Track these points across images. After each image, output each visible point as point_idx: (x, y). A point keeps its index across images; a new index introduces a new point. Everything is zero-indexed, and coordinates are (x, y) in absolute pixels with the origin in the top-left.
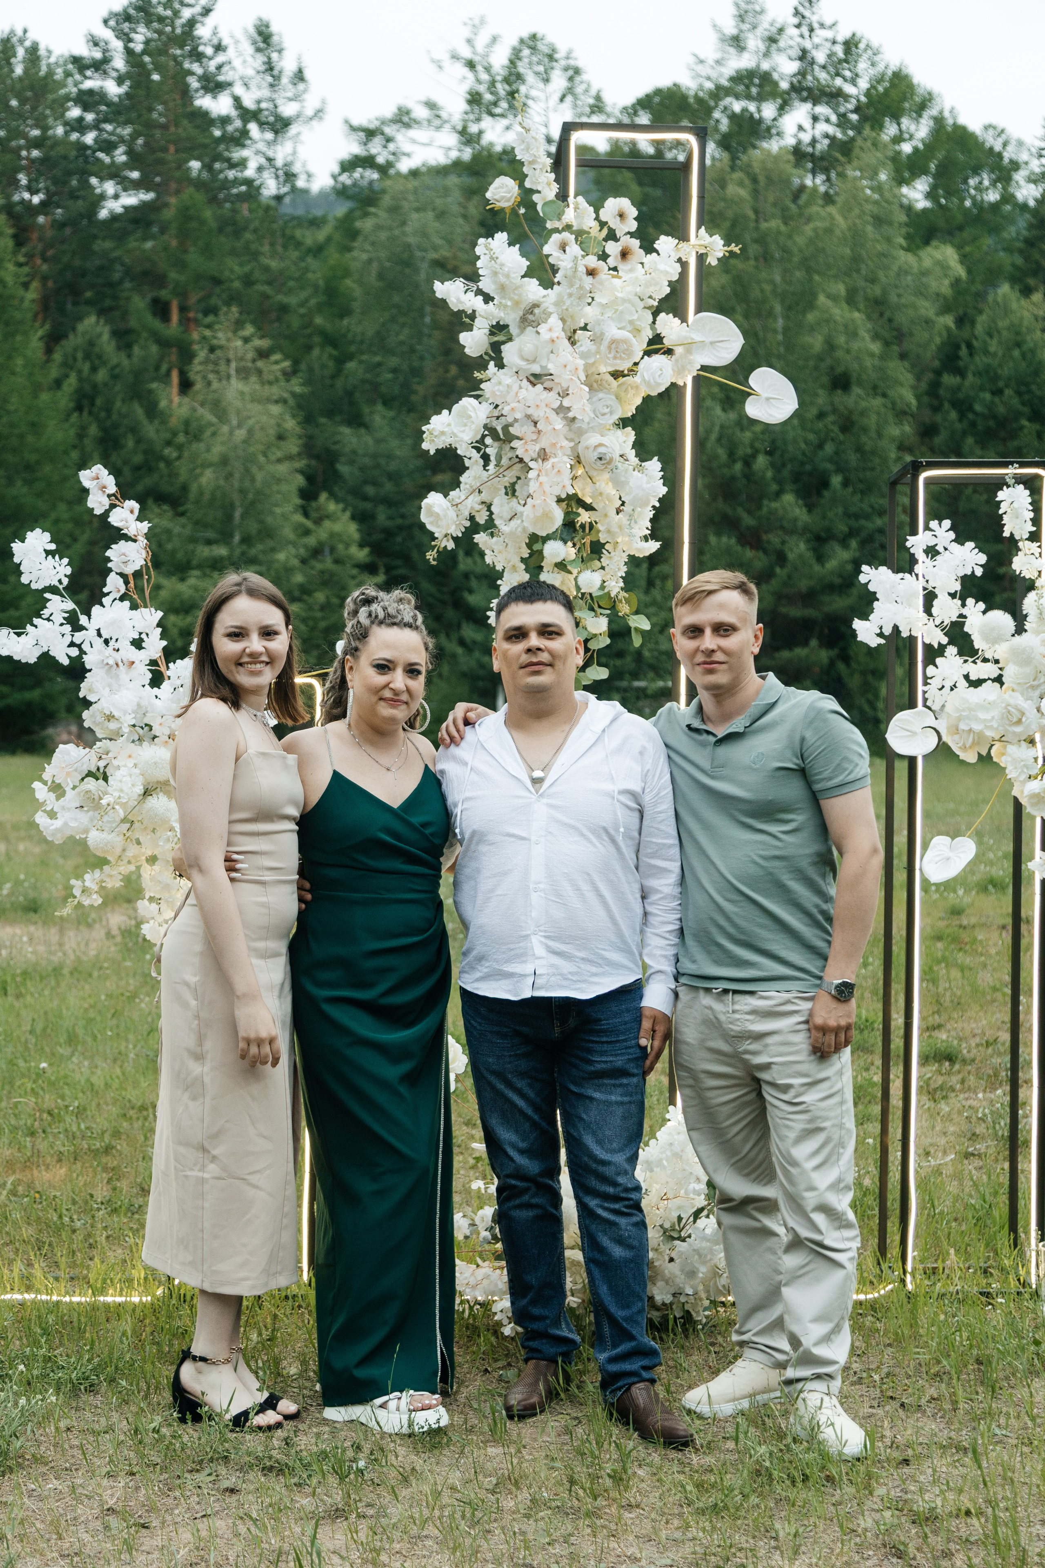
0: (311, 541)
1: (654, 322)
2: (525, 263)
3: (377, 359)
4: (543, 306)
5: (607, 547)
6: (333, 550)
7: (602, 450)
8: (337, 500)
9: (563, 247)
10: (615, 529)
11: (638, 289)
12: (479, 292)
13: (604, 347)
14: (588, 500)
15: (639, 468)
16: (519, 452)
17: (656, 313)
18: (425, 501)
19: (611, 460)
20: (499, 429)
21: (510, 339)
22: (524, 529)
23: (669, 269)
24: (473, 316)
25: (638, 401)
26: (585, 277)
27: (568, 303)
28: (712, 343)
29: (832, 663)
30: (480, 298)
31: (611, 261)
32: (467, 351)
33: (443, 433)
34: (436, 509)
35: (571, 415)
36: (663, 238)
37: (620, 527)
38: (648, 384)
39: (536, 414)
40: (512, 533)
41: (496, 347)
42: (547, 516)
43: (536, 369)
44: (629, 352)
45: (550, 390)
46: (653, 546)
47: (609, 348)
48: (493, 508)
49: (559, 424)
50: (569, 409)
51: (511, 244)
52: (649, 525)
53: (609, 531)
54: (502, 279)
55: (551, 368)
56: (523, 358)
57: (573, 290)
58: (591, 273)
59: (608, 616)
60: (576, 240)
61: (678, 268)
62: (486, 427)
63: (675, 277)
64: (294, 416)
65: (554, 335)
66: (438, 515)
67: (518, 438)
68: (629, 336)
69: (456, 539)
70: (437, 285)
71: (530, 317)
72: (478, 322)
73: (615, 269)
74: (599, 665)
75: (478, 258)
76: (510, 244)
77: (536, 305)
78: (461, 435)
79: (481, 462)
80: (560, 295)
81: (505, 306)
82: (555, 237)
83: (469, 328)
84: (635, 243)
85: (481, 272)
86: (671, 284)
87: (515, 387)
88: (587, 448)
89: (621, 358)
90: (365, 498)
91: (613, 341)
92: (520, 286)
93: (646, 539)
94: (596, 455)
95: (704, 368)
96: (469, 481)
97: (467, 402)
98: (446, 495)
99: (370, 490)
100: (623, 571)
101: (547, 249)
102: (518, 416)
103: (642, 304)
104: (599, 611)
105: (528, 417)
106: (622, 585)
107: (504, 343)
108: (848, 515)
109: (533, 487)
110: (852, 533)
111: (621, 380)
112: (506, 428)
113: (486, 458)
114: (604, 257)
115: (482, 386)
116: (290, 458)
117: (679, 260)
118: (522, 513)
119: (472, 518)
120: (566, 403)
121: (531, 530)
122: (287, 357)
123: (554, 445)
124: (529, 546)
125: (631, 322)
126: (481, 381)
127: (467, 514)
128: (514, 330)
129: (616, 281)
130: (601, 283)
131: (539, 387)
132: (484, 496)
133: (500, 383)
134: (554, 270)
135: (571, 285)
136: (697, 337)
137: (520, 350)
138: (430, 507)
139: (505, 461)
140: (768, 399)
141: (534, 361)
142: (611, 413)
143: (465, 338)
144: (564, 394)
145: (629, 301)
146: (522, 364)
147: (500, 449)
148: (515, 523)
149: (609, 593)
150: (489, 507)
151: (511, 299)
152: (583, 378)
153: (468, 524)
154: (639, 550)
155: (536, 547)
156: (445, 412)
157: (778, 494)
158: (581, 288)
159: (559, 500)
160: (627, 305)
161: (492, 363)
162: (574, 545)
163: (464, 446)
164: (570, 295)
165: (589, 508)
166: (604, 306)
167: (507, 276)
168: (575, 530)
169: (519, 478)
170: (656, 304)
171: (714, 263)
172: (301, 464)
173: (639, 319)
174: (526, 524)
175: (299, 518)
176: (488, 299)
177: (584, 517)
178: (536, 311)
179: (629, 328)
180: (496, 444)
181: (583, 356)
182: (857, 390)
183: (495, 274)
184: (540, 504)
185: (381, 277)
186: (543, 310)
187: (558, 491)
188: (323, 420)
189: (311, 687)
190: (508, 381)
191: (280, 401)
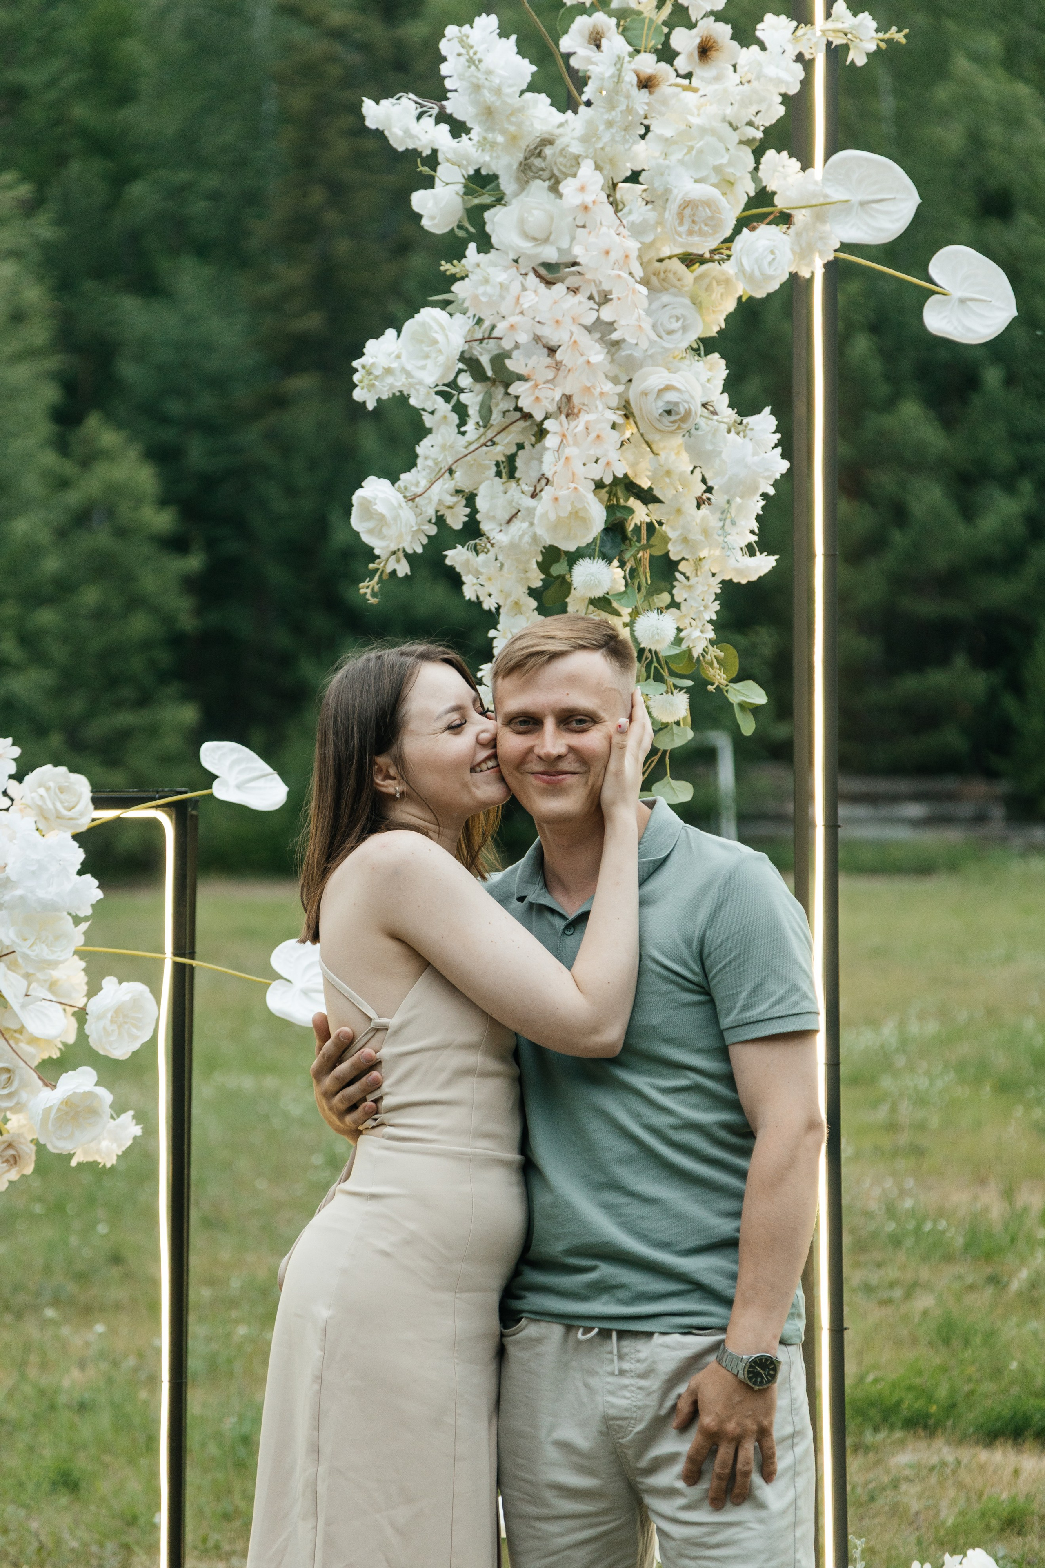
0: (73, 498)
1: (756, 169)
2: (527, 69)
3: (183, 176)
4: (560, 143)
5: (682, 567)
6: (111, 513)
7: (671, 396)
8: (120, 425)
9: (596, 40)
10: (696, 535)
11: (729, 111)
12: (443, 117)
13: (670, 215)
14: (645, 484)
15: (738, 428)
16: (525, 403)
17: (758, 153)
18: (359, 493)
19: (688, 413)
20: (485, 360)
21: (500, 200)
22: (535, 538)
23: (784, 75)
24: (433, 160)
25: (730, 306)
26: (635, 91)
27: (606, 137)
28: (862, 204)
29: (993, 696)
30: (445, 128)
31: (681, 63)
32: (426, 223)
33: (388, 371)
34: (380, 508)
35: (615, 336)
36: (769, 18)
37: (706, 532)
38: (750, 278)
39: (553, 336)
40: (513, 547)
41: (476, 215)
42: (578, 516)
43: (550, 254)
44: (714, 222)
45: (575, 291)
46: (765, 564)
47: (681, 216)
48: (480, 503)
49: (597, 355)
50: (611, 326)
51: (504, 33)
52: (755, 526)
53: (685, 540)
54: (488, 96)
55: (578, 252)
56: (526, 236)
57: (616, 115)
58: (646, 84)
59: (688, 690)
60: (618, 25)
61: (798, 71)
62: (462, 359)
63: (794, 89)
64: (40, 279)
65: (589, 199)
66: (382, 518)
67: (521, 378)
68: (715, 193)
69: (411, 558)
70: (369, 107)
71: (537, 162)
72: (443, 172)
73: (689, 76)
74: (675, 777)
75: (444, 59)
76: (500, 35)
77: (547, 142)
78: (419, 374)
79: (455, 419)
80: (590, 123)
81: (493, 145)
82: (581, 23)
83: (429, 183)
84: (724, 31)
85: (448, 84)
86: (786, 99)
87: (515, 287)
88: (645, 394)
89: (701, 233)
90: (164, 420)
91: (687, 204)
92: (521, 110)
93: (750, 550)
94: (661, 406)
95: (845, 247)
96: (434, 452)
97: (429, 316)
98: (394, 480)
99: (175, 407)
100: (712, 610)
101: (566, 44)
102: (523, 338)
103: (735, 137)
104: (671, 681)
105: (537, 339)
106: (712, 635)
107: (488, 207)
108: (1016, 436)
109: (549, 465)
110: (1023, 467)
111: (699, 269)
112: (499, 360)
113: (461, 411)
114: (667, 54)
115: (456, 287)
116: (30, 353)
117: (800, 58)
118: (531, 511)
119: (440, 520)
120: (607, 314)
121: (549, 542)
122: (26, 177)
123: (587, 390)
124: (544, 567)
125: (717, 169)
126: (454, 279)
127: (431, 512)
128: (507, 184)
129: (689, 96)
130: (664, 102)
131: (559, 289)
132: (461, 479)
133: (486, 281)
134: (581, 81)
135: (611, 105)
136: (837, 194)
137: (522, 222)
138: (367, 505)
139: (496, 418)
140: (962, 301)
141: (546, 240)
142: (684, 329)
143: (420, 200)
144: (605, 299)
145: (713, 132)
146: (526, 246)
147: (489, 396)
148: (518, 527)
149: (689, 651)
150: (470, 499)
151: (503, 132)
152: (639, 273)
153: (433, 530)
154: (739, 571)
155: (557, 569)
156: (390, 333)
157: (890, 404)
158: (629, 110)
159: (599, 485)
160: (709, 138)
161: (472, 246)
162: (622, 565)
163: (423, 391)
164: (610, 124)
165: (648, 497)
166: (667, 141)
167: (498, 92)
168: (624, 538)
169: (520, 446)
170: (759, 135)
171: (861, 61)
172: (52, 363)
173: (730, 163)
174: (540, 531)
175: (49, 459)
176: (458, 129)
177: (641, 514)
178: (548, 151)
179: (714, 179)
180: (479, 387)
181: (637, 231)
182: (1025, 219)
183: (477, 88)
184: (562, 493)
185: (189, 32)
186: (563, 152)
187: (596, 472)
188: (89, 286)
189: (154, 825)
190: (501, 276)
191: (15, 254)
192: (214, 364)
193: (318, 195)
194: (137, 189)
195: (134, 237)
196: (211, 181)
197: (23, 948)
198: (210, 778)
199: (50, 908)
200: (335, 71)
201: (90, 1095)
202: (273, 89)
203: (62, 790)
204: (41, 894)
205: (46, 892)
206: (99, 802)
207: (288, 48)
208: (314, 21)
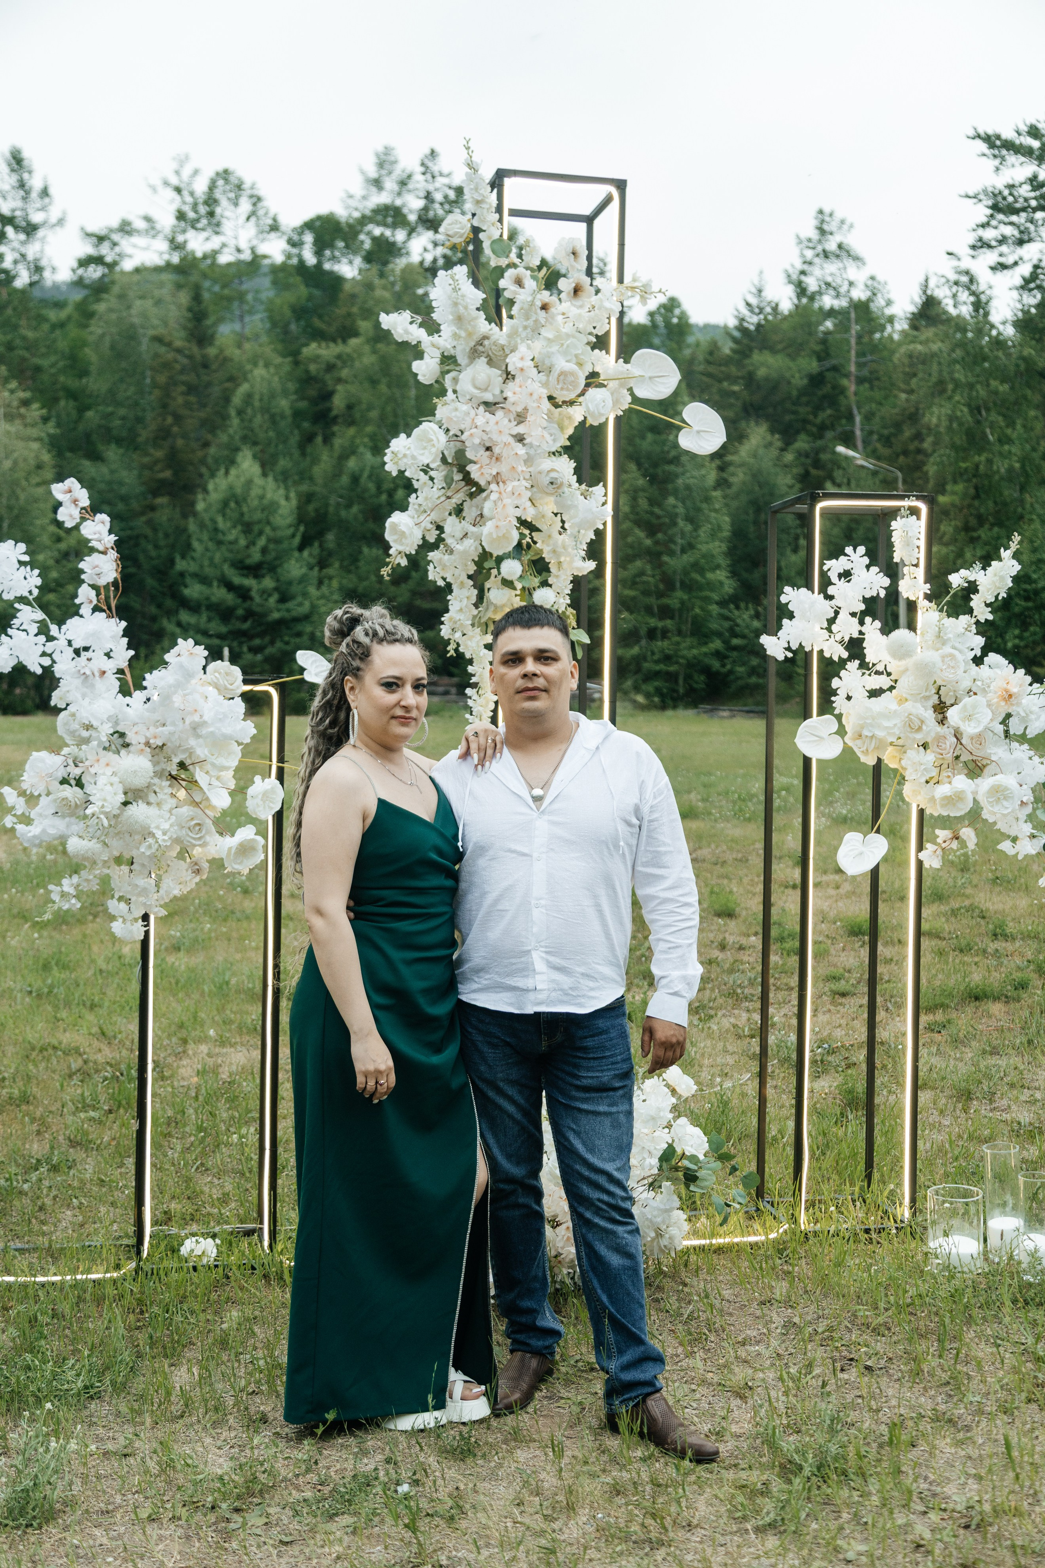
1: (592, 357)
2: (480, 296)
4: (493, 340)
5: (551, 565)
7: (553, 475)
9: (519, 283)
10: (560, 549)
11: (581, 326)
12: (424, 324)
13: (553, 378)
14: (535, 523)
15: (582, 494)
16: (474, 476)
17: (593, 350)
18: (390, 519)
19: (561, 485)
21: (457, 369)
22: (476, 547)
23: (612, 308)
24: (420, 347)
25: (571, 431)
26: (539, 310)
27: (523, 335)
28: (651, 378)
30: (426, 329)
31: (562, 297)
32: (421, 378)
33: (405, 456)
34: (402, 528)
37: (564, 548)
39: (491, 441)
40: (463, 552)
42: (506, 537)
43: (490, 397)
44: (574, 384)
45: (505, 416)
46: (589, 566)
47: (558, 380)
48: (446, 528)
49: (521, 450)
50: (525, 436)
52: (585, 546)
53: (552, 552)
54: (461, 310)
56: (476, 387)
57: (530, 322)
58: (544, 307)
65: (524, 365)
66: (403, 534)
67: (472, 462)
68: (575, 369)
69: (408, 557)
71: (480, 348)
72: (427, 353)
76: (467, 276)
77: (486, 337)
78: (414, 460)
79: (429, 484)
80: (512, 328)
81: (458, 338)
82: (510, 273)
83: (419, 357)
85: (434, 304)
87: (472, 414)
88: (541, 473)
89: (568, 389)
91: (562, 373)
92: (474, 320)
93: (584, 559)
94: (548, 480)
96: (418, 501)
97: (424, 428)
100: (568, 589)
101: (503, 284)
102: (475, 442)
103: (585, 339)
105: (482, 442)
106: (569, 602)
107: (451, 372)
111: (559, 410)
112: (461, 453)
115: (438, 412)
118: (476, 534)
119: (425, 537)
120: (523, 429)
121: (486, 550)
122: (43, 406)
123: (511, 469)
124: (477, 563)
125: (576, 356)
126: (439, 407)
127: (420, 533)
128: (462, 360)
130: (553, 317)
131: (497, 415)
132: (433, 516)
133: (455, 410)
134: (509, 304)
135: (527, 318)
136: (637, 373)
137: (473, 379)
138: (394, 526)
139: (455, 484)
140: (698, 432)
141: (486, 390)
142: (553, 441)
143: (416, 366)
144: (522, 421)
145: (573, 337)
146: (476, 392)
147: (451, 472)
148: (468, 541)
151: (466, 330)
153: (421, 542)
154: (579, 569)
155: (486, 565)
156: (403, 436)
158: (536, 321)
159: (513, 522)
160: (571, 340)
161: (449, 391)
162: (522, 563)
163: (416, 468)
164: (525, 328)
165: (535, 530)
166: (549, 340)
167: (466, 308)
168: (523, 549)
169: (463, 500)
170: (595, 339)
173: (581, 353)
174: (484, 543)
178: (486, 342)
179: (574, 361)
180: (443, 467)
183: (455, 305)
184: (500, 524)
185: (112, 347)
186: (495, 344)
187: (518, 513)
188: (68, 454)
189: (267, 694)
190: (465, 408)
191: (39, 439)
192: (124, 491)
193: (170, 420)
194: (90, 414)
195: (88, 436)
196: (122, 412)
197: (212, 759)
198: (302, 670)
199: (227, 738)
200: (178, 367)
201: (253, 840)
202: (149, 373)
203: (227, 674)
204: (224, 731)
205: (227, 730)
206: (245, 682)
207: (156, 355)
208: (169, 345)
